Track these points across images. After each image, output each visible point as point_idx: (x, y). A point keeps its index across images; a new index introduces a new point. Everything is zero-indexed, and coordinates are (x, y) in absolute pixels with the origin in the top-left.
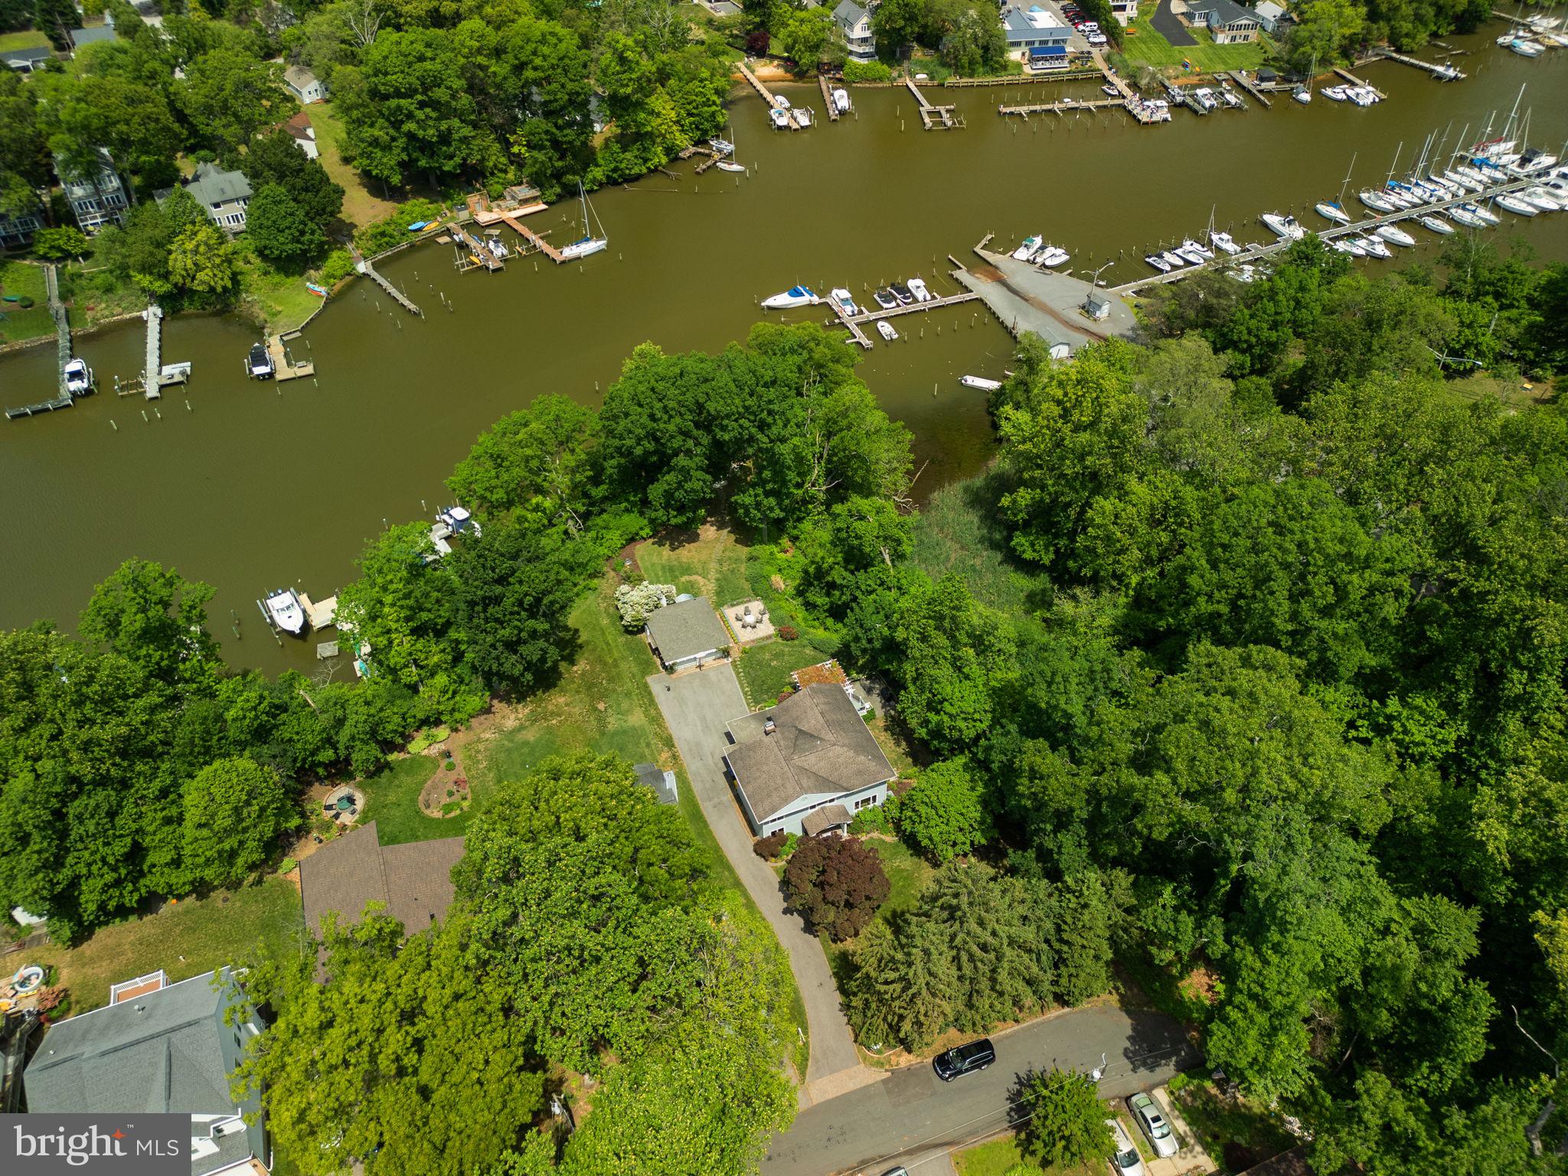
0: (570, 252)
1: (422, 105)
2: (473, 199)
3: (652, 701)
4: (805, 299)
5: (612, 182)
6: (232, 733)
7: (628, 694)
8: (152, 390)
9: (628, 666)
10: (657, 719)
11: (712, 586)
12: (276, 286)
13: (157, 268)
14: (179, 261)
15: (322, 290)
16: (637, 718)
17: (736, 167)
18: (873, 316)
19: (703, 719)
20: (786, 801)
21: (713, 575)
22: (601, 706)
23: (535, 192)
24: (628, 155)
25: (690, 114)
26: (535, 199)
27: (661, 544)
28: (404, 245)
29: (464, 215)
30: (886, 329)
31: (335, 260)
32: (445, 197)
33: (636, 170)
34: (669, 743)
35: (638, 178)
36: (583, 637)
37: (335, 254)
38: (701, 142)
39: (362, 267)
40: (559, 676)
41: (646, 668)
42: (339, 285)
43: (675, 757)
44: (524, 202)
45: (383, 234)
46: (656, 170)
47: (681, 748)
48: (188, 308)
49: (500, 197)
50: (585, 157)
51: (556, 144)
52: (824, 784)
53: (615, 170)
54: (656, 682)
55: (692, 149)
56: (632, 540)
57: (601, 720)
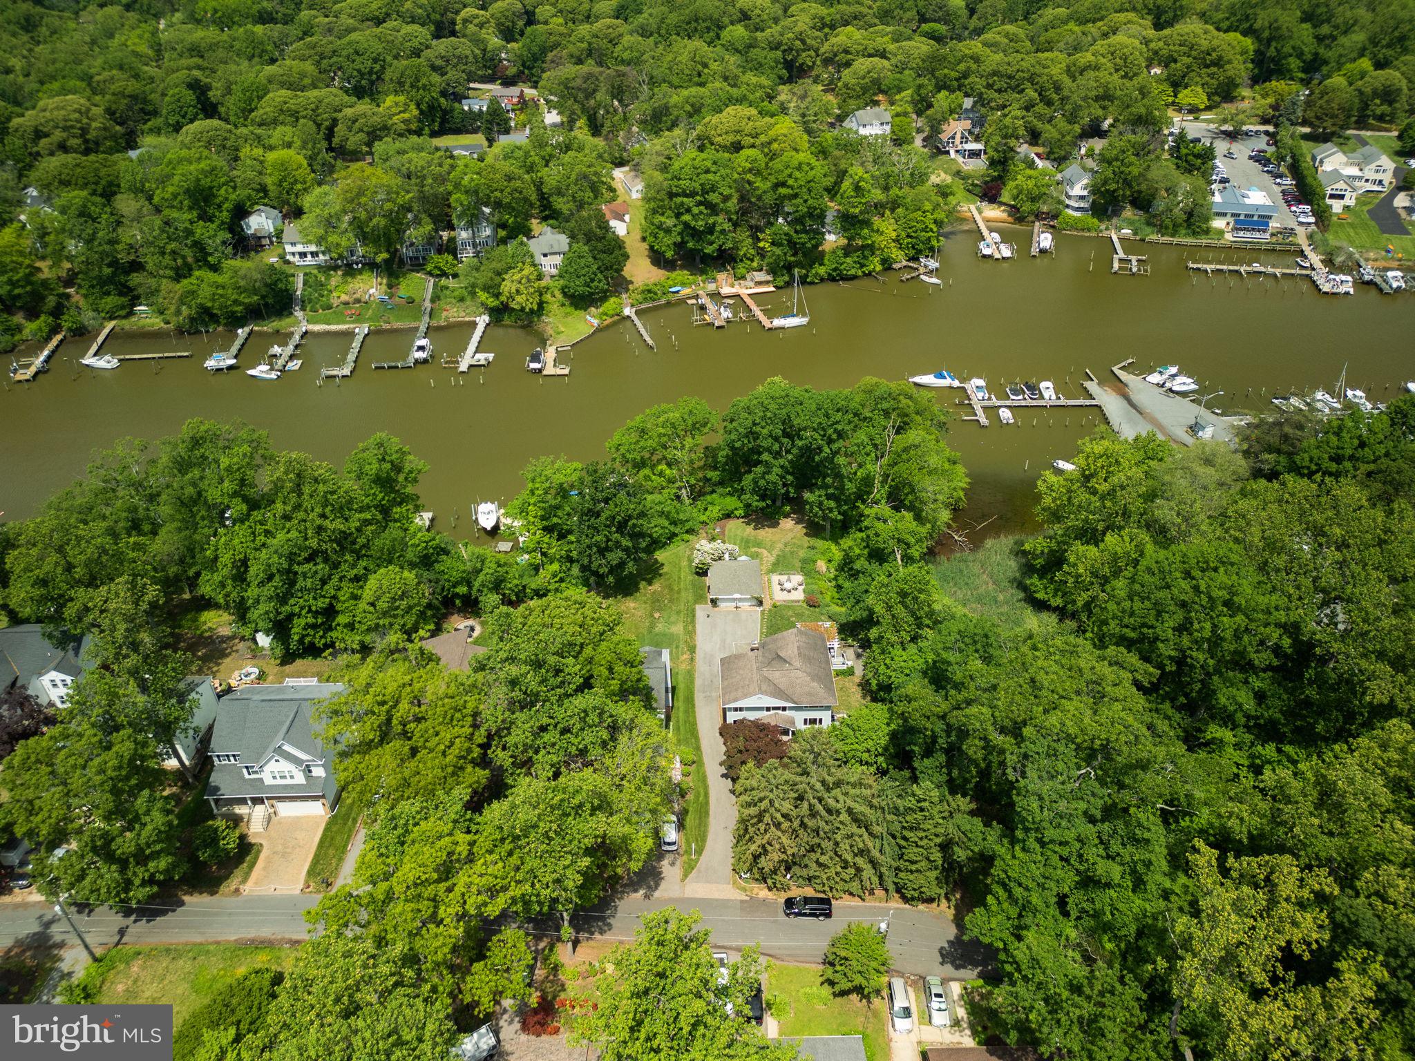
0: (778, 322)
1: (699, 204)
2: (722, 276)
3: (693, 621)
4: (946, 382)
5: (832, 279)
6: (410, 555)
7: (678, 612)
8: (463, 367)
9: (687, 596)
10: (691, 633)
11: (772, 559)
12: (567, 315)
13: (493, 289)
14: (508, 287)
15: (596, 322)
16: (678, 629)
17: (934, 280)
18: (998, 403)
19: (723, 641)
20: (746, 696)
21: (776, 552)
22: (657, 615)
23: (769, 278)
24: (849, 260)
25: (909, 236)
26: (768, 282)
27: (748, 524)
28: (663, 301)
29: (711, 287)
30: (1006, 414)
31: (611, 304)
32: (703, 272)
33: (852, 272)
34: (692, 650)
35: (854, 277)
36: (665, 569)
37: (612, 300)
38: (915, 259)
39: (627, 311)
40: (637, 590)
41: (700, 598)
42: (609, 321)
43: (692, 659)
44: (759, 283)
45: (649, 291)
46: (870, 274)
47: (699, 655)
48: (507, 321)
49: (743, 278)
50: (813, 256)
51: (792, 244)
52: (778, 692)
53: (835, 269)
54: (701, 610)
55: (905, 263)
56: (728, 516)
57: (652, 626)
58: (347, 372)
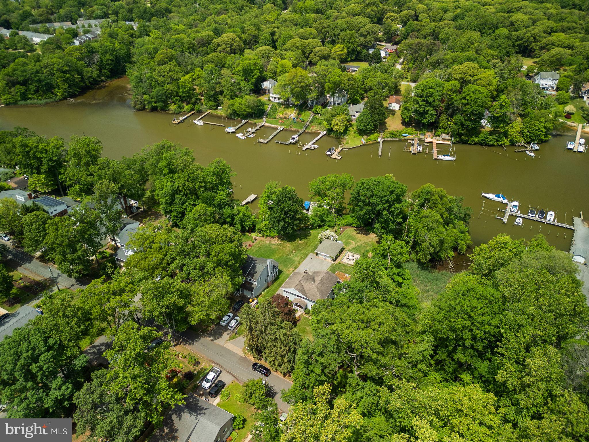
1: (424, 101)
2: (428, 133)
3: (305, 258)
4: (500, 200)
5: (481, 144)
7: (302, 253)
8: (304, 149)
9: (310, 248)
10: (301, 262)
11: (354, 246)
12: (355, 137)
13: (329, 121)
14: (334, 122)
15: (364, 141)
16: (297, 259)
17: (532, 154)
18: (519, 214)
21: (358, 244)
22: (294, 252)
23: (450, 138)
24: (490, 137)
25: (529, 132)
26: (448, 140)
27: (356, 230)
28: (398, 139)
29: (422, 137)
30: (519, 221)
31: (373, 137)
32: (421, 130)
33: (492, 143)
35: (492, 145)
36: (310, 237)
37: (376, 134)
38: (529, 143)
39: (379, 140)
40: (295, 240)
41: (313, 251)
42: (371, 142)
43: (293, 271)
44: (444, 139)
45: (393, 134)
46: (501, 145)
48: (332, 135)
49: (439, 136)
51: (462, 125)
52: (302, 291)
53: (482, 140)
54: (311, 255)
55: (523, 144)
56: (350, 225)
58: (266, 142)
